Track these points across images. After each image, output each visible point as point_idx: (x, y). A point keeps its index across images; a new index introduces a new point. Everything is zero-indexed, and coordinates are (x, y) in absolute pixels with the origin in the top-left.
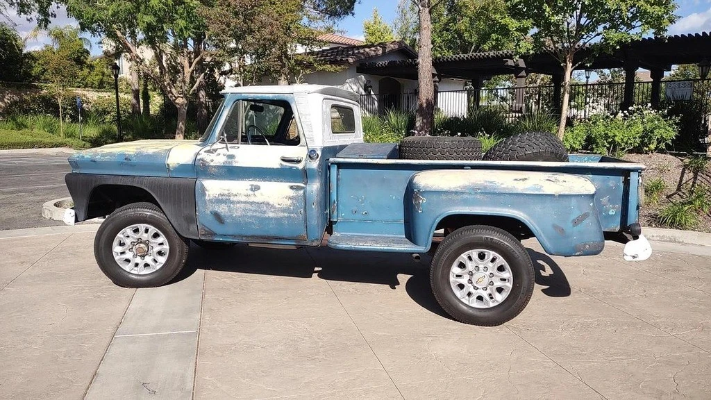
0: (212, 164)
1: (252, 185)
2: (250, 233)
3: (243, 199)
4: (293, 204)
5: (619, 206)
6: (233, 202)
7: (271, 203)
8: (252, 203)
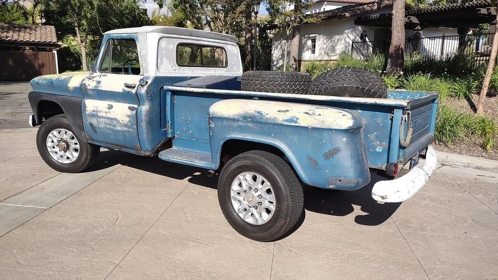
0: (89, 88)
1: (109, 105)
2: (110, 141)
3: (104, 115)
4: (130, 121)
5: (386, 144)
6: (99, 117)
7: (118, 119)
8: (109, 118)
